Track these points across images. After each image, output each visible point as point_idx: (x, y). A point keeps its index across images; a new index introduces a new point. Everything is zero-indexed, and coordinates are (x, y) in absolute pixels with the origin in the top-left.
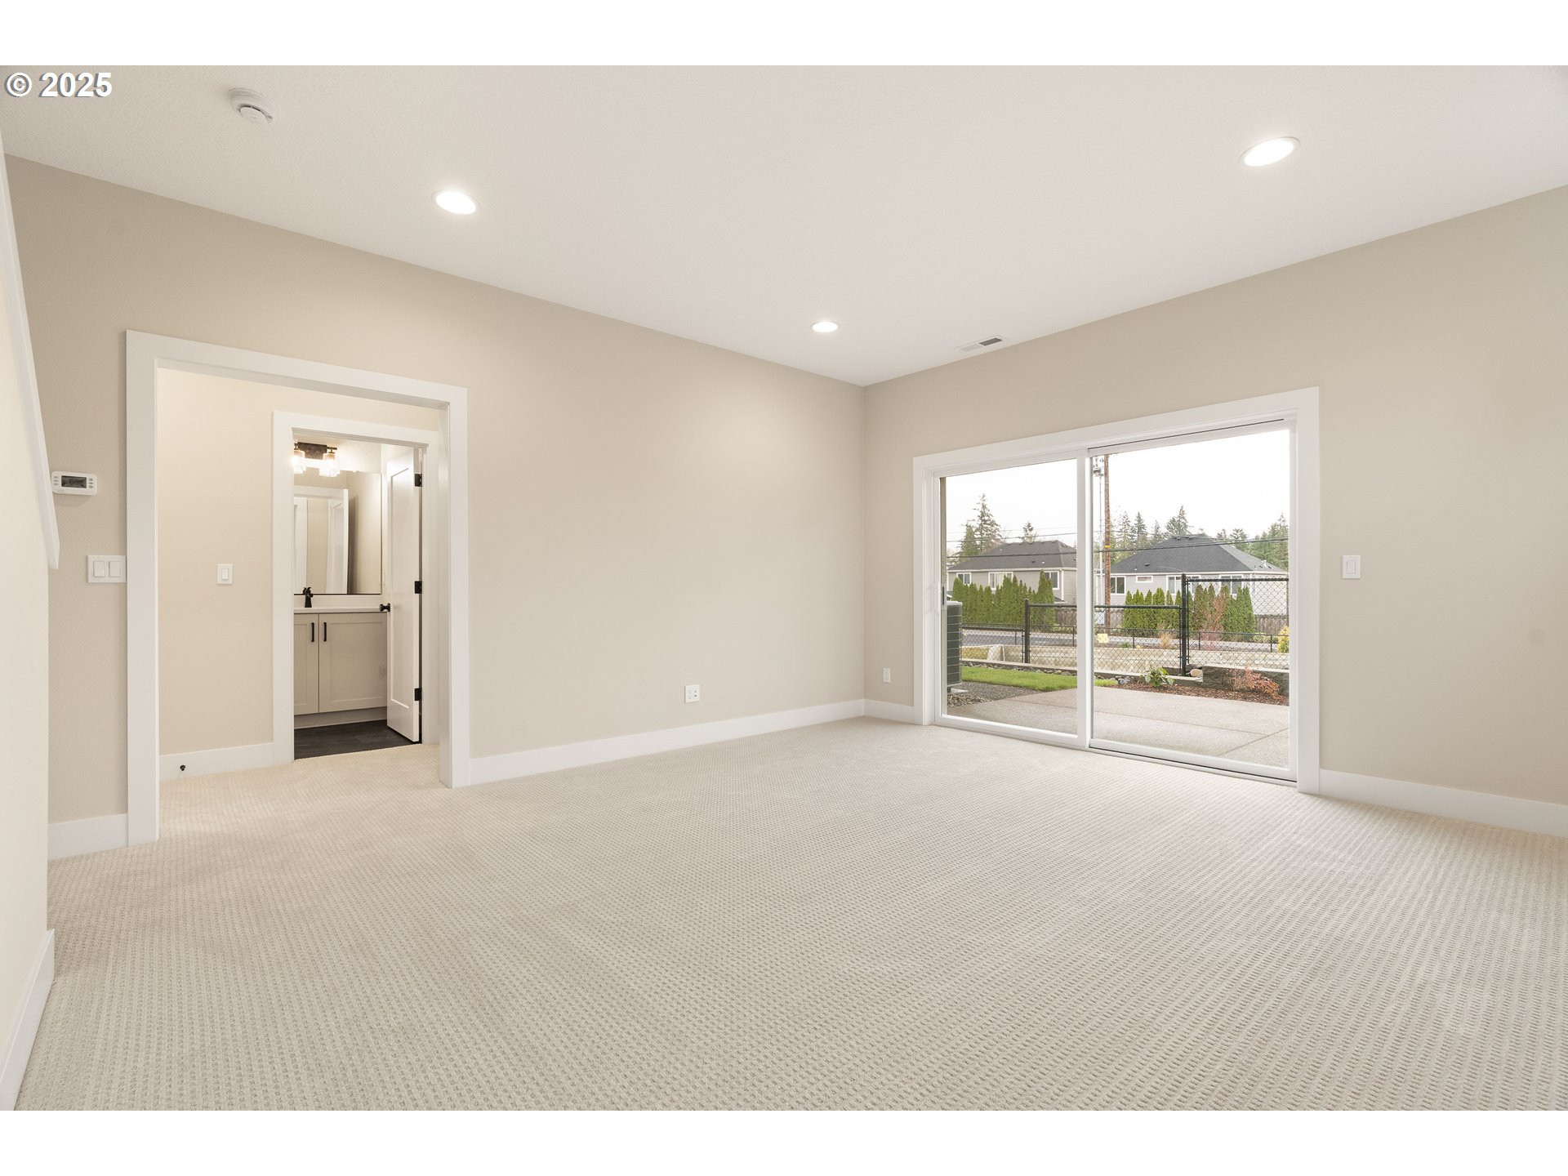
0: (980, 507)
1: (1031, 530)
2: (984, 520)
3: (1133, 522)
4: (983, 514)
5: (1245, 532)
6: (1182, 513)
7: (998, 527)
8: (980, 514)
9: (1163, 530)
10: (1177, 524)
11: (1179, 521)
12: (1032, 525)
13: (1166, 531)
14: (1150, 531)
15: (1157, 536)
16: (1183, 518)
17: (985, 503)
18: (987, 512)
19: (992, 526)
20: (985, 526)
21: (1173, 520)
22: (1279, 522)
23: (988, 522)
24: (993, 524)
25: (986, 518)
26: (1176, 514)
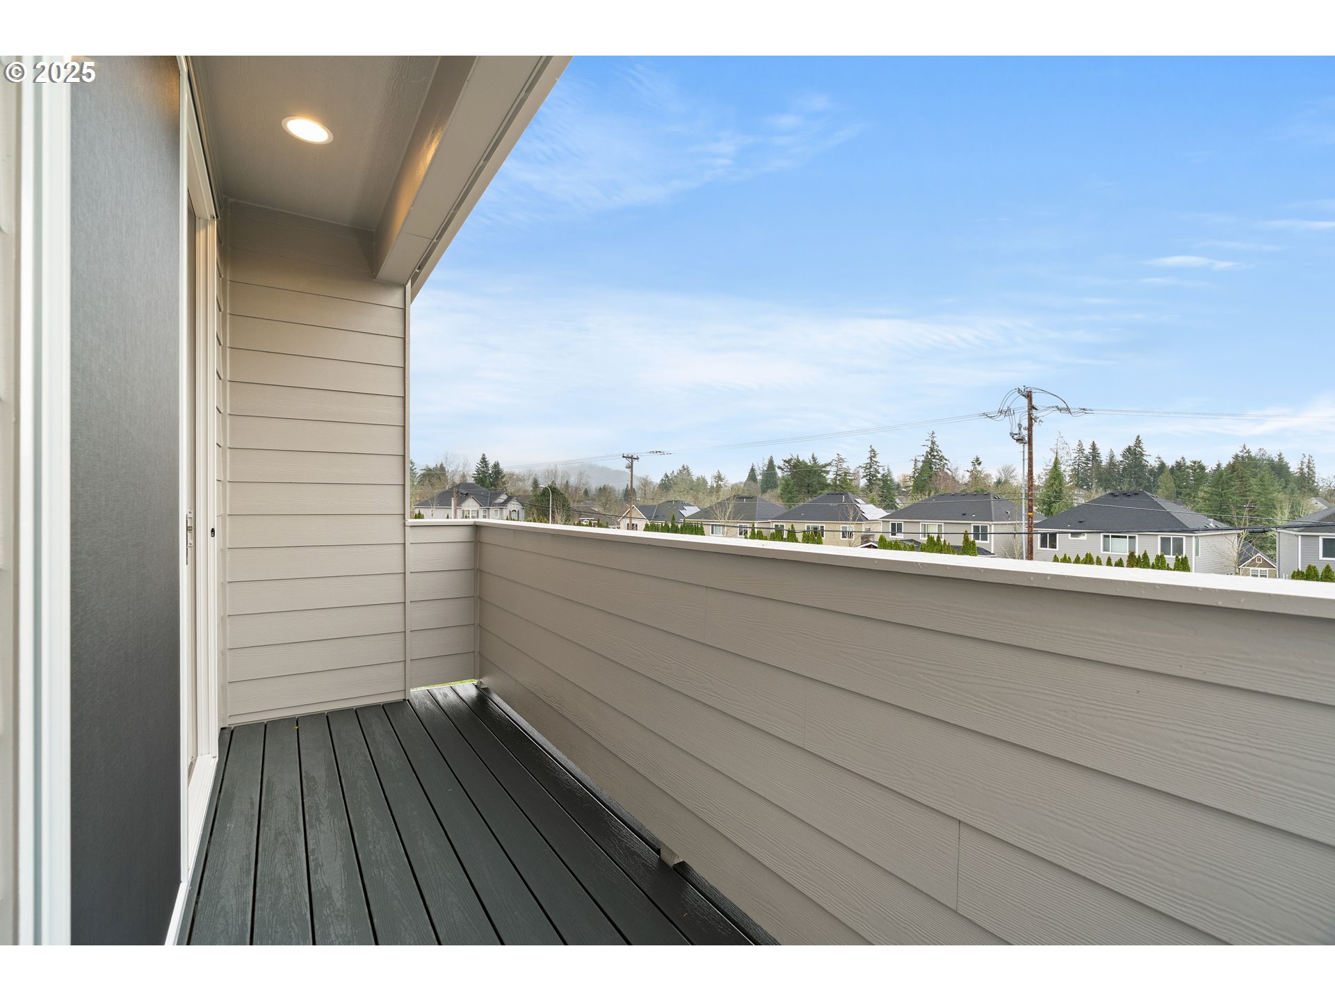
0: (929, 443)
1: (979, 464)
2: (933, 455)
3: (1088, 450)
4: (932, 450)
5: (1204, 463)
6: (1138, 441)
7: (947, 462)
8: (929, 450)
9: (1119, 458)
10: (1134, 454)
11: (1135, 449)
12: (981, 460)
13: (1122, 459)
14: (1104, 460)
15: (1112, 463)
16: (1140, 447)
17: (935, 439)
18: (936, 448)
19: (941, 461)
20: (934, 460)
21: (1129, 449)
22: (1242, 454)
23: (937, 457)
24: (942, 458)
25: (935, 454)
26: (1132, 444)
